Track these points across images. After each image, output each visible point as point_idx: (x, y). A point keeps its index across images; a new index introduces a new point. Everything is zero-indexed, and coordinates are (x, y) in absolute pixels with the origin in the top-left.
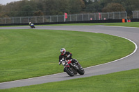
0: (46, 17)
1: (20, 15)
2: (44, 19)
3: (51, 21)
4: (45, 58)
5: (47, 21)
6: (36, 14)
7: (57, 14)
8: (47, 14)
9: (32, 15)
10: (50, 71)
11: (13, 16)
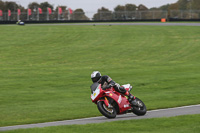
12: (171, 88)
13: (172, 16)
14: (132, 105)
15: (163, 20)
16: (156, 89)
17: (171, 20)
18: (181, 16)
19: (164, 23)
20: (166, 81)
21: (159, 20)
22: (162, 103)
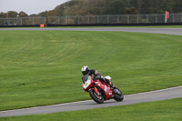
0: (142, 15)
1: (107, 13)
2: (139, 18)
3: (147, 21)
4: (139, 70)
5: (143, 21)
6: (128, 12)
7: (156, 12)
8: (142, 12)
9: (123, 13)
10: (145, 87)
11: (98, 13)
12: (49, 87)
13: (50, 22)
14: (114, 93)
15: (42, 25)
16: (35, 89)
17: (49, 25)
18: (58, 22)
19: (42, 29)
20: (44, 81)
21: (39, 26)
22: (40, 101)
